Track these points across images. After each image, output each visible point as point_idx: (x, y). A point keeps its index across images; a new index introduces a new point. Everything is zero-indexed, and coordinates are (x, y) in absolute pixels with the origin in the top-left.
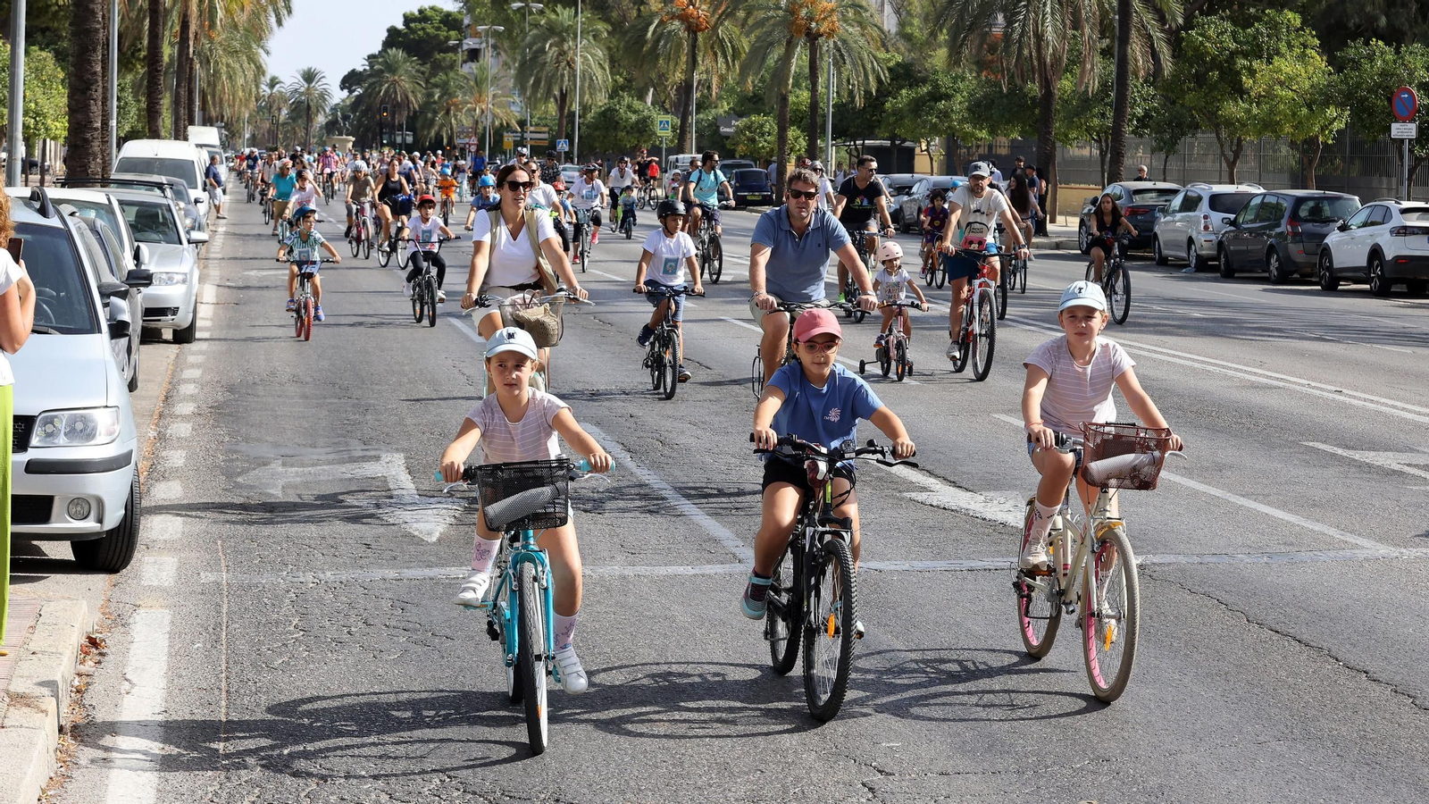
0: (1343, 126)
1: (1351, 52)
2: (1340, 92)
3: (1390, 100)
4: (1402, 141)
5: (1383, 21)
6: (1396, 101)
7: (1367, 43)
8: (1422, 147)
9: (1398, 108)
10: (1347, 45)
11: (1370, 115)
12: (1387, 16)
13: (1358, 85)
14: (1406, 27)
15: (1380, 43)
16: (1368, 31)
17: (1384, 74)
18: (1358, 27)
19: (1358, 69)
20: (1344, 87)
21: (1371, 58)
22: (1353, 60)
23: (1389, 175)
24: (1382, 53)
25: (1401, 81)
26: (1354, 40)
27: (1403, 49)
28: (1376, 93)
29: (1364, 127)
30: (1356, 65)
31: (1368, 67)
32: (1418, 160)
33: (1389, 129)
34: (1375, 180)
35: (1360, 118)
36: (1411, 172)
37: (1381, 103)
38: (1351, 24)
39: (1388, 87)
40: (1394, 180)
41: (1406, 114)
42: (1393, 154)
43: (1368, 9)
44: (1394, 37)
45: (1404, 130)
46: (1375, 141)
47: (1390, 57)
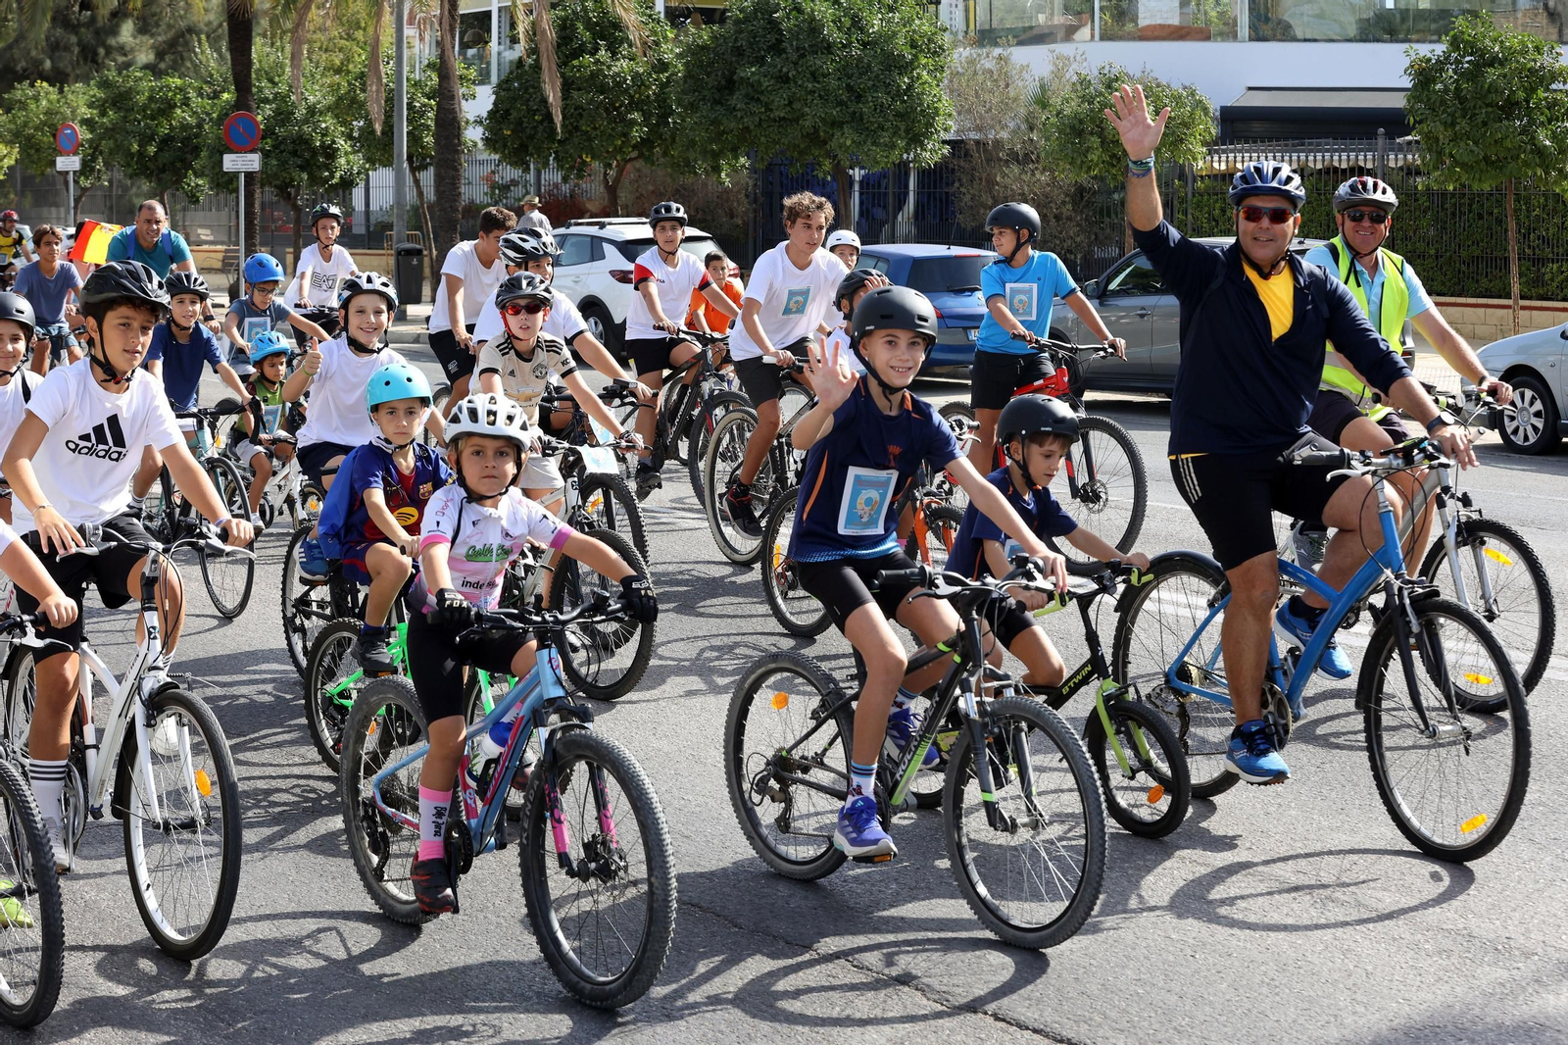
0: (12, 162)
1: (18, 94)
2: (10, 131)
3: (54, 136)
4: (67, 173)
5: (48, 64)
6: (60, 137)
7: (32, 85)
8: (87, 178)
9: (63, 143)
10: (13, 88)
11: (37, 150)
12: (51, 58)
13: (25, 124)
14: (69, 70)
15: (45, 84)
16: (34, 74)
17: (48, 113)
18: (25, 70)
19: (25, 109)
20: (13, 126)
21: (36, 98)
22: (20, 101)
23: (57, 206)
24: (47, 93)
25: (65, 118)
26: (20, 82)
27: (66, 89)
28: (42, 130)
29: (33, 162)
30: (23, 106)
31: (33, 106)
32: (84, 190)
33: (54, 162)
34: (45, 211)
35: (29, 155)
36: (77, 201)
37: (47, 139)
38: (19, 68)
39: (53, 125)
40: (62, 210)
41: (69, 147)
42: (60, 186)
43: (34, 53)
44: (58, 79)
45: (68, 163)
46: (43, 174)
47: (54, 97)
